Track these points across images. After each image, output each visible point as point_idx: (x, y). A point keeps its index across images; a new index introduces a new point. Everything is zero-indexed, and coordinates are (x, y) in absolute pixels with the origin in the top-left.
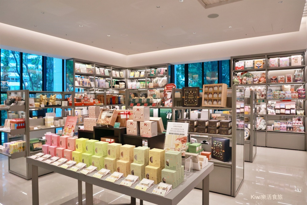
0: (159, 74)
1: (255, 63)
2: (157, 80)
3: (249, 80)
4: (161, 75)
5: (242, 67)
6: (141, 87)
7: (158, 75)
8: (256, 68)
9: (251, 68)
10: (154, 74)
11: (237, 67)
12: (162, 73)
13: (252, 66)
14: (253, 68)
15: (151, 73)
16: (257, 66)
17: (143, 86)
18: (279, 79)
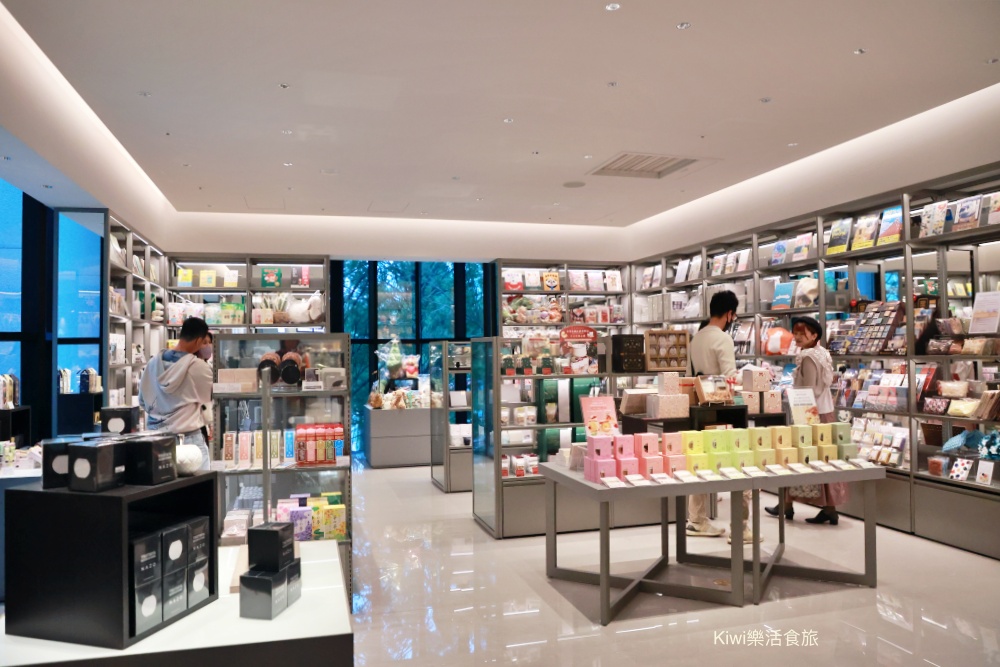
0: (297, 283)
1: (545, 279)
2: (283, 300)
3: (532, 314)
4: (302, 286)
5: (519, 284)
6: (228, 322)
7: (293, 286)
8: (547, 289)
9: (538, 287)
10: (277, 284)
11: (509, 284)
12: (306, 281)
13: (539, 284)
14: (542, 287)
15: (266, 278)
16: (549, 284)
17: (234, 316)
18: (587, 316)
